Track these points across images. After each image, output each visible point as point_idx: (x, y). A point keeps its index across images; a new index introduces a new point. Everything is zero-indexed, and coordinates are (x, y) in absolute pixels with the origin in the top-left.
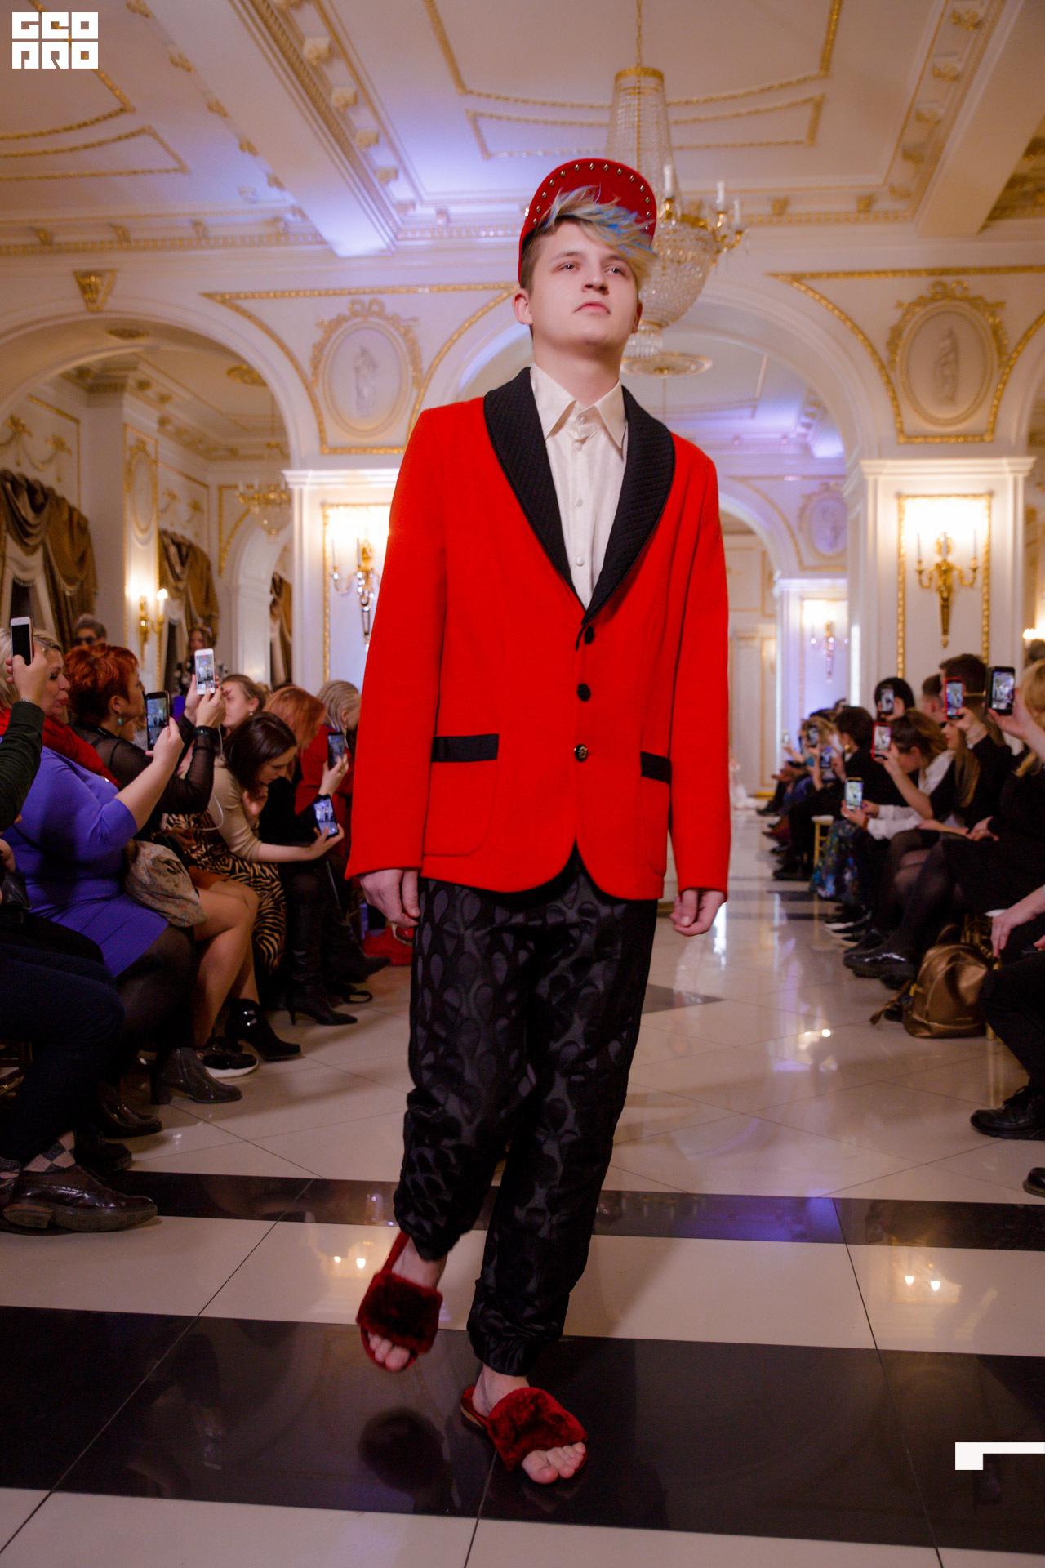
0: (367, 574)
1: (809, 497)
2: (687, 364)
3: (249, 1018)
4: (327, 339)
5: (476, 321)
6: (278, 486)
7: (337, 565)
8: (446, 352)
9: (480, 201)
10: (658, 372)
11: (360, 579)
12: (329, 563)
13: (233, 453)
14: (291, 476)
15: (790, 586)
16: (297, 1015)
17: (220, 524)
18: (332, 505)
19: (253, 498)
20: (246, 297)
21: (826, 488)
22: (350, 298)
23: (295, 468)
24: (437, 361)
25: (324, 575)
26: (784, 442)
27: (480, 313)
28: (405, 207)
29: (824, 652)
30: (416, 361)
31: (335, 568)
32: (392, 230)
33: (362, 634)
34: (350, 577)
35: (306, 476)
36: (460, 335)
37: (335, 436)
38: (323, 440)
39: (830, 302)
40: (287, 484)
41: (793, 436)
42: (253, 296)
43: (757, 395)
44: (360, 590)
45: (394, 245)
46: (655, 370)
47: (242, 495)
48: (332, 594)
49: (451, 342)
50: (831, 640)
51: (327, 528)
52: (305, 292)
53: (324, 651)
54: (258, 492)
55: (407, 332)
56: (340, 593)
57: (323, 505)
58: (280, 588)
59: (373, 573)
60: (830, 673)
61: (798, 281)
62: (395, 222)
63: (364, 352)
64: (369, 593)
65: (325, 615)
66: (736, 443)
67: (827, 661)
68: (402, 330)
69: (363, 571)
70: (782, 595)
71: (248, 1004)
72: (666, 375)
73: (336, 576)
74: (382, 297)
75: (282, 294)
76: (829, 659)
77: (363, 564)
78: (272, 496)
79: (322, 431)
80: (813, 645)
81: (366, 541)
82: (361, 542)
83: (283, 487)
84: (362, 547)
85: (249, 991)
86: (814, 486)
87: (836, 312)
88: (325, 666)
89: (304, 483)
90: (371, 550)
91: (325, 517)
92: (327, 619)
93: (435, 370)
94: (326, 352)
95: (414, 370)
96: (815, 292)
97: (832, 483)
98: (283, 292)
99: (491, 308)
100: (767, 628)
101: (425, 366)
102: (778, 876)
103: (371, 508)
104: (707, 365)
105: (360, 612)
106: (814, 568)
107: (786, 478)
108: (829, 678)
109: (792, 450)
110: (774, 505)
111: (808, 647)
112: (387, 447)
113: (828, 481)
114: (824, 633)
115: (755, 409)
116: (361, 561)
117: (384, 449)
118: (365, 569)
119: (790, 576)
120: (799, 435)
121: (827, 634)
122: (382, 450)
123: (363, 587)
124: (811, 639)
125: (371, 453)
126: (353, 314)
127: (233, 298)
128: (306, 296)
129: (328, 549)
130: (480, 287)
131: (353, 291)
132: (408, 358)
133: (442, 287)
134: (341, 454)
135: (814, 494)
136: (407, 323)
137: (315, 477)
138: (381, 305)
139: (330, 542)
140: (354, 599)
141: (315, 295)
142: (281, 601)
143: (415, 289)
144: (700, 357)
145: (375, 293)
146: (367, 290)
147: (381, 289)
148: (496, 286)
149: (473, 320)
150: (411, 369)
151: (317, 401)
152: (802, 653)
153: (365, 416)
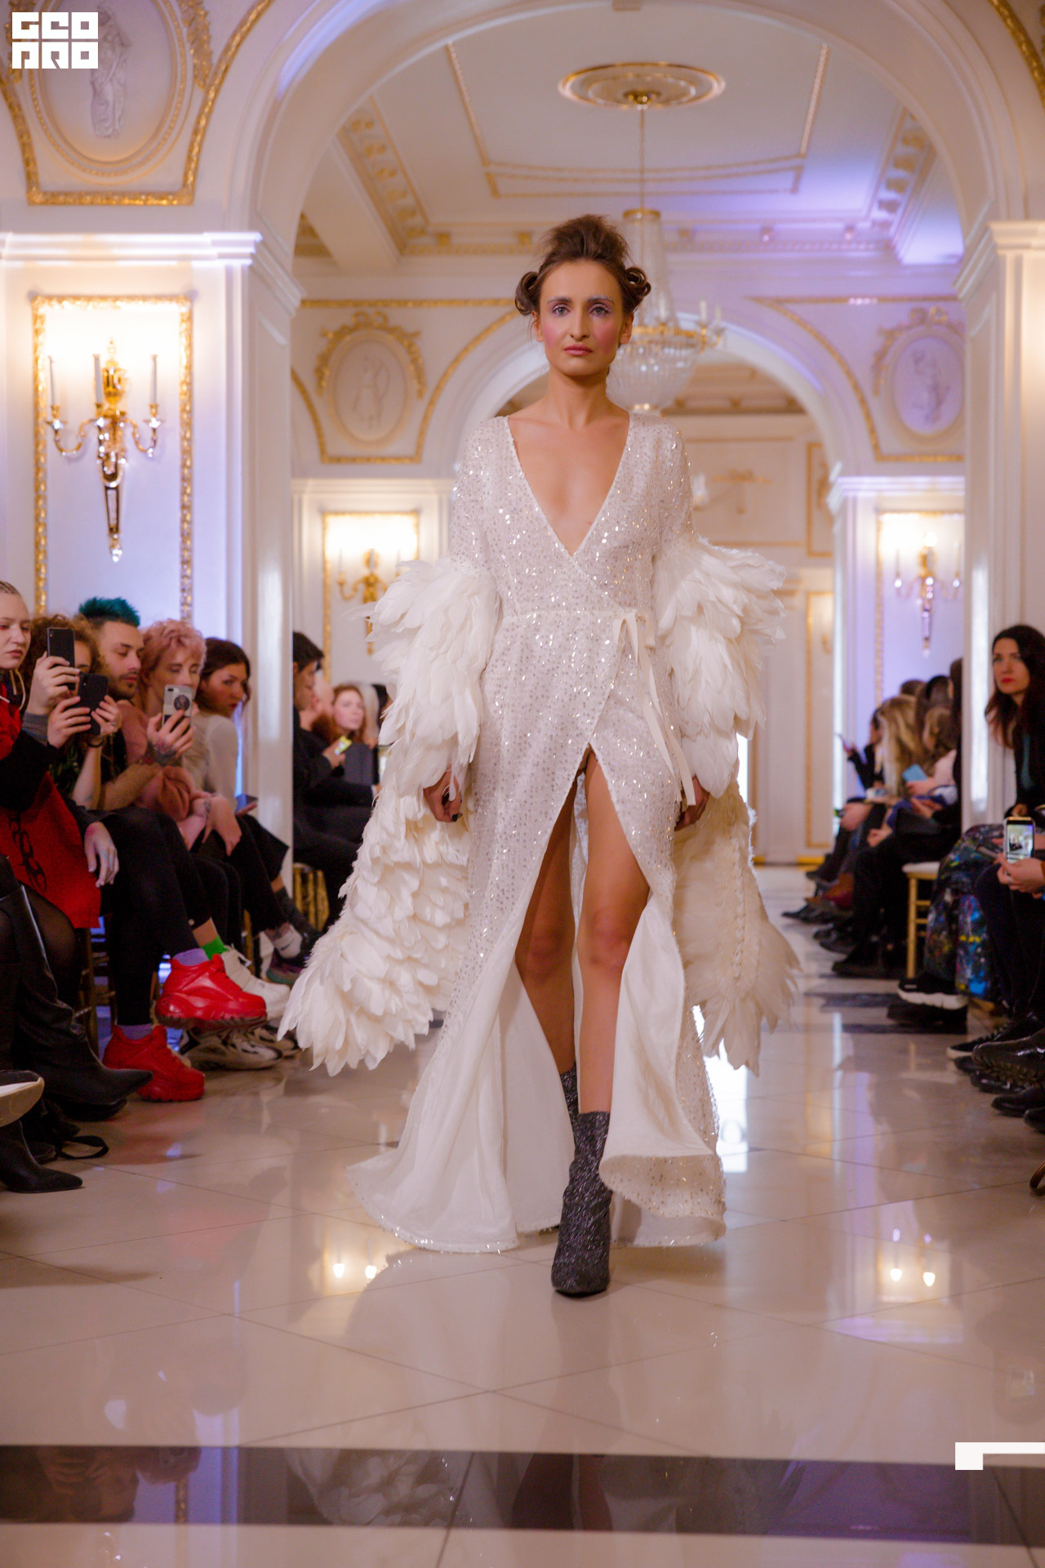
0: (114, 421)
1: (891, 334)
2: (682, 83)
7: (59, 403)
8: (253, 24)
10: (631, 98)
12: (45, 403)
15: (858, 489)
18: (50, 298)
21: (922, 318)
24: (239, 40)
25: (36, 425)
26: (848, 236)
29: (919, 602)
30: (199, 39)
31: (55, 410)
33: (106, 530)
34: (82, 428)
35: (2, 244)
37: (54, 170)
38: (31, 179)
41: (866, 225)
43: (803, 150)
44: (102, 449)
46: (626, 95)
48: (50, 455)
50: (930, 581)
51: (41, 338)
53: (37, 561)
56: (64, 454)
57: (33, 297)
59: (124, 421)
60: (927, 639)
64: (117, 456)
65: (38, 495)
66: (766, 238)
67: (923, 618)
69: (105, 417)
72: (645, 106)
73: (57, 425)
76: (926, 615)
77: (106, 406)
80: (898, 590)
81: (112, 361)
82: (103, 365)
84: (106, 374)
86: (900, 315)
88: (37, 588)
90: (119, 380)
91: (36, 318)
92: (41, 503)
95: (195, 52)
97: (932, 310)
100: (815, 576)
101: (217, 46)
102: (841, 971)
103: (118, 303)
104: (717, 87)
105: (102, 489)
106: (899, 458)
107: (852, 301)
108: (927, 647)
109: (862, 253)
110: (830, 348)
111: (888, 593)
112: (148, 194)
113: (924, 305)
114: (914, 569)
115: (799, 173)
116: (103, 396)
117: (143, 197)
118: (111, 413)
119: (859, 472)
120: (874, 223)
121: (922, 571)
122: (140, 200)
123: (106, 444)
124: (894, 581)
125: (119, 204)
129: (43, 376)
132: (184, 30)
134: (65, 204)
135: (900, 328)
137: (17, 245)
139: (47, 364)
140: (90, 466)
144: (704, 71)
150: (192, 52)
151: (20, 106)
152: (879, 603)
153: (109, 137)
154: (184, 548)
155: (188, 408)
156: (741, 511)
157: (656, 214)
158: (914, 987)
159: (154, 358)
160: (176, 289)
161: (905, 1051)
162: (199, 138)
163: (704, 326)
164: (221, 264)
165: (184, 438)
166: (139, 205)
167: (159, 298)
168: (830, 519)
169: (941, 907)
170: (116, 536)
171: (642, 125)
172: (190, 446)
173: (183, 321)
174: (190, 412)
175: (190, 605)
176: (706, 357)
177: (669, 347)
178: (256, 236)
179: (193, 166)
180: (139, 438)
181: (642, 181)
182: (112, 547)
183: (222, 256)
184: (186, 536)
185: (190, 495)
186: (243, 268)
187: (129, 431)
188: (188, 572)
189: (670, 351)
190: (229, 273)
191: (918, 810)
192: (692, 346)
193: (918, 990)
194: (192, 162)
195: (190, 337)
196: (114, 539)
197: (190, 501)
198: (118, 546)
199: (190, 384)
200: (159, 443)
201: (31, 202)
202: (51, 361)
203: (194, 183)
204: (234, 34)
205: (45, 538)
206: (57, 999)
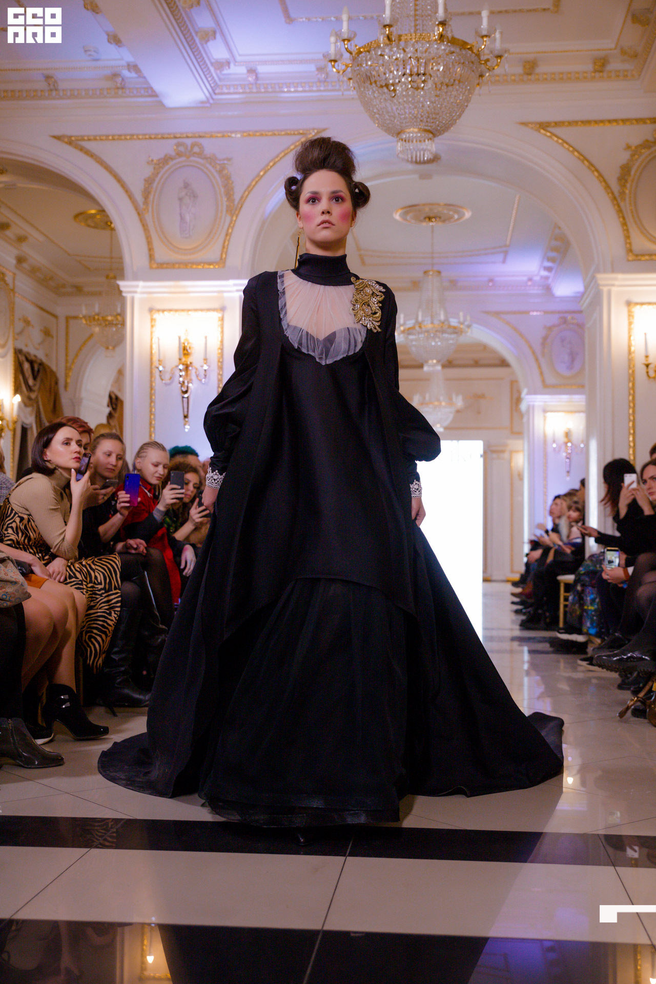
0: (187, 367)
1: (550, 329)
2: (451, 213)
3: (64, 702)
4: (156, 174)
5: (279, 161)
7: (161, 359)
8: (254, 186)
9: (283, 62)
10: (427, 220)
11: (180, 370)
12: (155, 358)
13: (78, 290)
14: (125, 286)
15: (534, 401)
17: (67, 347)
18: (158, 311)
19: (94, 319)
20: (89, 140)
21: (565, 321)
22: (175, 141)
23: (128, 280)
24: (247, 193)
25: (151, 368)
26: (530, 283)
27: (283, 154)
28: (221, 65)
29: (564, 454)
30: (229, 193)
31: (160, 361)
32: (210, 85)
33: (182, 417)
34: (172, 370)
35: (137, 286)
36: (265, 173)
37: (162, 253)
38: (151, 257)
39: (570, 146)
41: (537, 278)
42: (95, 139)
43: (508, 243)
44: (181, 379)
45: (213, 99)
46: (425, 218)
47: (85, 317)
48: (158, 382)
49: (258, 178)
50: (569, 444)
51: (154, 329)
52: (137, 135)
54: (98, 314)
55: (222, 169)
56: (164, 382)
57: (151, 310)
58: (115, 402)
59: (192, 367)
60: (568, 472)
61: (544, 129)
62: (213, 78)
63: (186, 186)
64: (188, 383)
65: (152, 401)
66: (491, 284)
67: (566, 462)
68: (218, 167)
69: (183, 364)
70: (528, 407)
71: (65, 689)
72: (434, 223)
73: (161, 368)
74: (201, 141)
75: (119, 138)
76: (568, 460)
77: (183, 360)
78: (110, 318)
79: (150, 250)
80: (554, 449)
82: (182, 341)
84: (183, 345)
86: (555, 319)
87: (576, 153)
89: (135, 292)
90: (190, 348)
91: (152, 320)
92: (153, 404)
93: (244, 202)
94: (155, 185)
95: (227, 200)
96: (558, 137)
97: (569, 317)
98: (120, 136)
99: (291, 150)
100: (515, 444)
101: (237, 197)
102: (525, 626)
103: (190, 312)
104: (468, 215)
105: (181, 398)
106: (554, 386)
107: (531, 313)
108: (568, 476)
109: (536, 291)
110: (521, 335)
111: (550, 450)
112: (205, 263)
113: (566, 315)
114: (563, 439)
115: (506, 254)
116: (182, 356)
117: (202, 265)
118: (185, 363)
119: (535, 393)
120: (542, 277)
121: (565, 440)
122: (201, 265)
123: (183, 377)
124: (552, 445)
125: (191, 267)
126: (178, 154)
127: (78, 140)
128: (139, 139)
129: (155, 346)
130: (283, 133)
131: (178, 135)
132: (223, 190)
133: (251, 133)
134: (167, 268)
135: (554, 326)
136: (222, 162)
137: (144, 287)
138: (201, 147)
139: (157, 341)
140: (176, 387)
141: (146, 139)
142: (116, 415)
143: (229, 134)
144: (461, 207)
145: (196, 137)
146: (190, 135)
147: (201, 134)
148: (296, 133)
149: (276, 160)
150: (226, 199)
151: (147, 225)
152: (545, 455)
153: (187, 238)
155: (221, 360)
156: (479, 413)
157: (439, 272)
158: (563, 631)
159: (206, 337)
160: (217, 306)
161: (558, 661)
162: (228, 238)
163: (462, 324)
165: (218, 374)
166: (200, 268)
167: (209, 310)
168: (521, 416)
169: (576, 592)
170: (187, 420)
171: (433, 231)
172: (222, 378)
173: (219, 320)
174: (222, 362)
176: (463, 339)
179: (225, 250)
180: (198, 375)
181: (433, 258)
182: (185, 425)
183: (238, 291)
187: (193, 371)
189: (446, 335)
191: (564, 550)
192: (456, 333)
193: (566, 633)
194: (225, 248)
195: (222, 328)
198: (188, 424)
199: (222, 349)
200: (207, 376)
201: (151, 268)
202: (159, 339)
203: (225, 258)
204: (245, 191)
205: (154, 420)
206: (160, 625)
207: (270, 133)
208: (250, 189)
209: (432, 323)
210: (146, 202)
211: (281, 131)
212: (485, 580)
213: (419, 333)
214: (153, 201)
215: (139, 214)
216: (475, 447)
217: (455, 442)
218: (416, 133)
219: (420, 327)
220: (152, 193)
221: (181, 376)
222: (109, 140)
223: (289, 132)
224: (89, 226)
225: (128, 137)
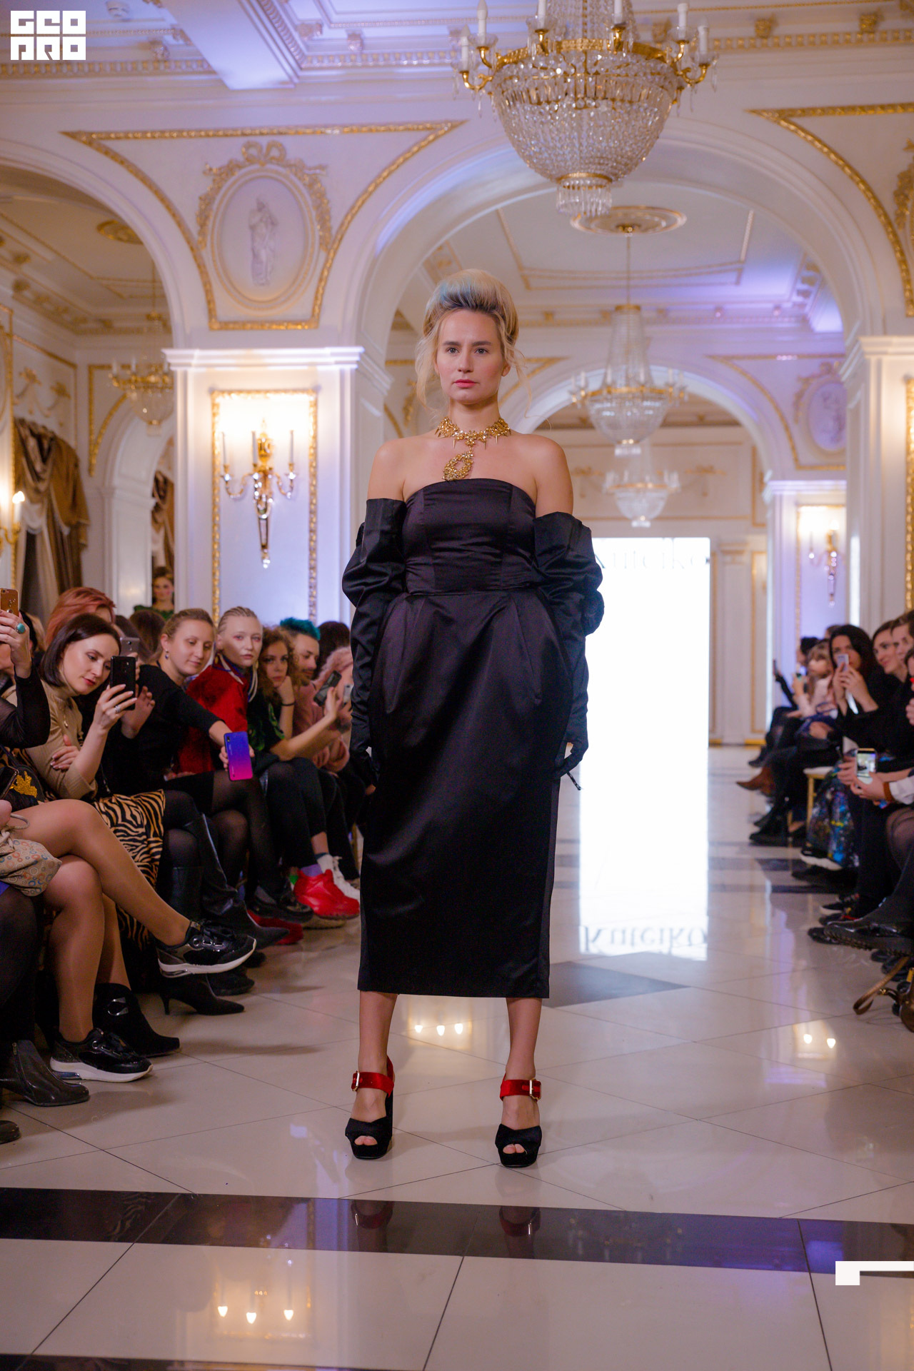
0: (265, 475)
1: (807, 381)
2: (657, 219)
3: (118, 1007)
4: (216, 190)
5: (395, 169)
6: (161, 366)
7: (228, 463)
8: (360, 207)
10: (621, 229)
11: (256, 481)
12: (219, 462)
13: (106, 326)
14: (173, 356)
15: (783, 489)
16: (173, 1003)
17: (90, 412)
18: (223, 392)
19: (130, 381)
20: (118, 138)
21: (829, 370)
22: (243, 140)
23: (178, 347)
24: (349, 217)
25: (213, 476)
26: (776, 313)
27: (401, 160)
28: (309, 29)
29: (826, 569)
30: (324, 219)
31: (226, 467)
32: (293, 57)
33: (259, 547)
34: (244, 478)
35: (192, 357)
36: (377, 186)
37: (227, 308)
38: (211, 313)
39: (825, 145)
40: (169, 365)
41: (787, 305)
42: (127, 137)
43: (743, 259)
44: (257, 494)
45: (298, 77)
46: (618, 227)
47: (116, 378)
48: (223, 497)
49: (366, 194)
50: (831, 554)
51: (216, 419)
52: (189, 131)
53: (213, 568)
54: (135, 374)
55: (312, 181)
56: (232, 497)
57: (212, 391)
58: (163, 488)
59: (272, 474)
60: (832, 595)
61: (785, 120)
62: (297, 47)
63: (261, 207)
64: (267, 498)
65: (214, 524)
66: (718, 314)
67: (829, 580)
68: (307, 179)
69: (259, 471)
70: (774, 498)
71: (119, 989)
72: (631, 234)
73: (227, 478)
74: (281, 139)
75: (163, 134)
76: (831, 578)
77: (260, 463)
78: (153, 379)
79: (210, 302)
80: (812, 560)
81: (264, 434)
82: (258, 436)
83: (166, 368)
84: (260, 443)
85: (119, 975)
86: (813, 367)
87: (833, 156)
88: (214, 586)
89: (189, 365)
90: (269, 446)
91: (214, 405)
92: (216, 528)
93: (346, 229)
94: (215, 206)
95: (321, 227)
96: (806, 132)
98: (163, 132)
99: (414, 154)
100: (757, 541)
101: (335, 224)
102: (757, 840)
103: (268, 395)
104: (681, 221)
105: (256, 521)
106: (812, 467)
107: (779, 358)
108: (831, 600)
109: (786, 324)
110: (763, 390)
111: (805, 562)
112: (289, 322)
113: (830, 360)
114: (825, 546)
115: (740, 273)
116: (258, 458)
117: (285, 324)
118: (263, 469)
119: (784, 478)
120: (795, 304)
121: (830, 547)
122: (283, 325)
123: (259, 490)
124: (808, 555)
125: (269, 328)
126: (247, 159)
127: (101, 139)
128: (191, 137)
129: (218, 444)
130: (401, 128)
131: (248, 132)
132: (314, 213)
133: (355, 128)
134: (234, 329)
135: (813, 377)
136: (312, 171)
137: (201, 357)
138: (282, 149)
139: (221, 436)
140: (249, 504)
141: (201, 136)
142: (165, 507)
143: (323, 129)
144: (672, 211)
145: (273, 134)
146: (265, 131)
147: (282, 130)
148: (421, 127)
149: (393, 168)
150: (318, 227)
151: (204, 266)
152: (798, 569)
153: (263, 284)
154: (311, 558)
155: (314, 464)
156: (705, 494)
157: (638, 307)
158: (809, 852)
159: (292, 433)
160: (307, 384)
162: (323, 284)
163: (671, 385)
164: (337, 368)
165: (311, 485)
166: (283, 330)
167: (295, 391)
168: (765, 507)
170: (265, 551)
171: (628, 247)
172: (315, 490)
173: (311, 406)
174: (315, 468)
175: (315, 597)
177: (647, 400)
178: (359, 349)
179: (319, 302)
180: (281, 485)
181: (629, 278)
182: (263, 558)
183: (337, 363)
184: (312, 550)
185: (315, 523)
186: (351, 371)
187: (275, 481)
188: (314, 575)
189: (647, 404)
190: (342, 374)
192: (663, 398)
193: (814, 855)
194: (318, 298)
195: (316, 417)
196: (265, 553)
197: (316, 527)
198: (267, 558)
199: (315, 448)
200: (295, 488)
201: (211, 329)
202: (224, 435)
203: (319, 314)
204: (346, 216)
205: (219, 552)
206: (227, 886)
207: (383, 128)
208: (354, 211)
209: (627, 385)
210: (202, 232)
211: (400, 124)
212: (713, 744)
213: (607, 400)
214: (213, 229)
215: (192, 249)
216: (700, 547)
217: (668, 540)
218: (583, 179)
219: (609, 392)
220: (212, 218)
221: (256, 489)
222: (147, 138)
223: (410, 126)
224: (120, 239)
225: (175, 135)
